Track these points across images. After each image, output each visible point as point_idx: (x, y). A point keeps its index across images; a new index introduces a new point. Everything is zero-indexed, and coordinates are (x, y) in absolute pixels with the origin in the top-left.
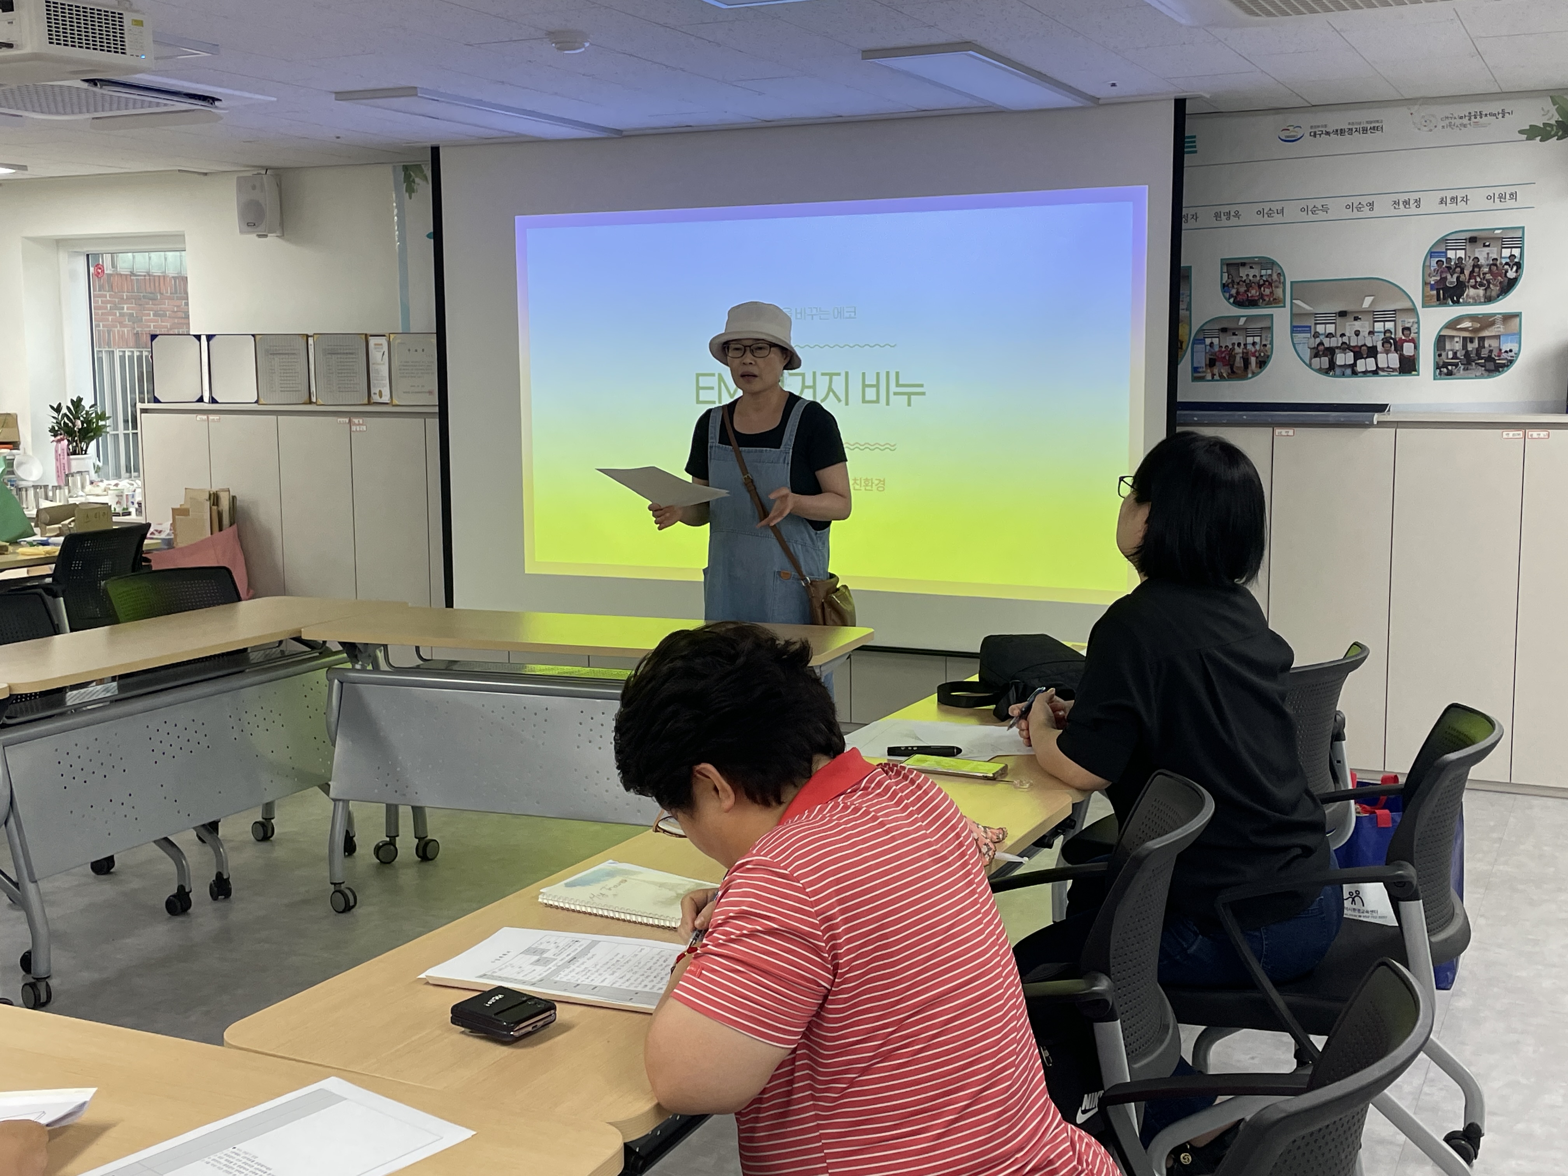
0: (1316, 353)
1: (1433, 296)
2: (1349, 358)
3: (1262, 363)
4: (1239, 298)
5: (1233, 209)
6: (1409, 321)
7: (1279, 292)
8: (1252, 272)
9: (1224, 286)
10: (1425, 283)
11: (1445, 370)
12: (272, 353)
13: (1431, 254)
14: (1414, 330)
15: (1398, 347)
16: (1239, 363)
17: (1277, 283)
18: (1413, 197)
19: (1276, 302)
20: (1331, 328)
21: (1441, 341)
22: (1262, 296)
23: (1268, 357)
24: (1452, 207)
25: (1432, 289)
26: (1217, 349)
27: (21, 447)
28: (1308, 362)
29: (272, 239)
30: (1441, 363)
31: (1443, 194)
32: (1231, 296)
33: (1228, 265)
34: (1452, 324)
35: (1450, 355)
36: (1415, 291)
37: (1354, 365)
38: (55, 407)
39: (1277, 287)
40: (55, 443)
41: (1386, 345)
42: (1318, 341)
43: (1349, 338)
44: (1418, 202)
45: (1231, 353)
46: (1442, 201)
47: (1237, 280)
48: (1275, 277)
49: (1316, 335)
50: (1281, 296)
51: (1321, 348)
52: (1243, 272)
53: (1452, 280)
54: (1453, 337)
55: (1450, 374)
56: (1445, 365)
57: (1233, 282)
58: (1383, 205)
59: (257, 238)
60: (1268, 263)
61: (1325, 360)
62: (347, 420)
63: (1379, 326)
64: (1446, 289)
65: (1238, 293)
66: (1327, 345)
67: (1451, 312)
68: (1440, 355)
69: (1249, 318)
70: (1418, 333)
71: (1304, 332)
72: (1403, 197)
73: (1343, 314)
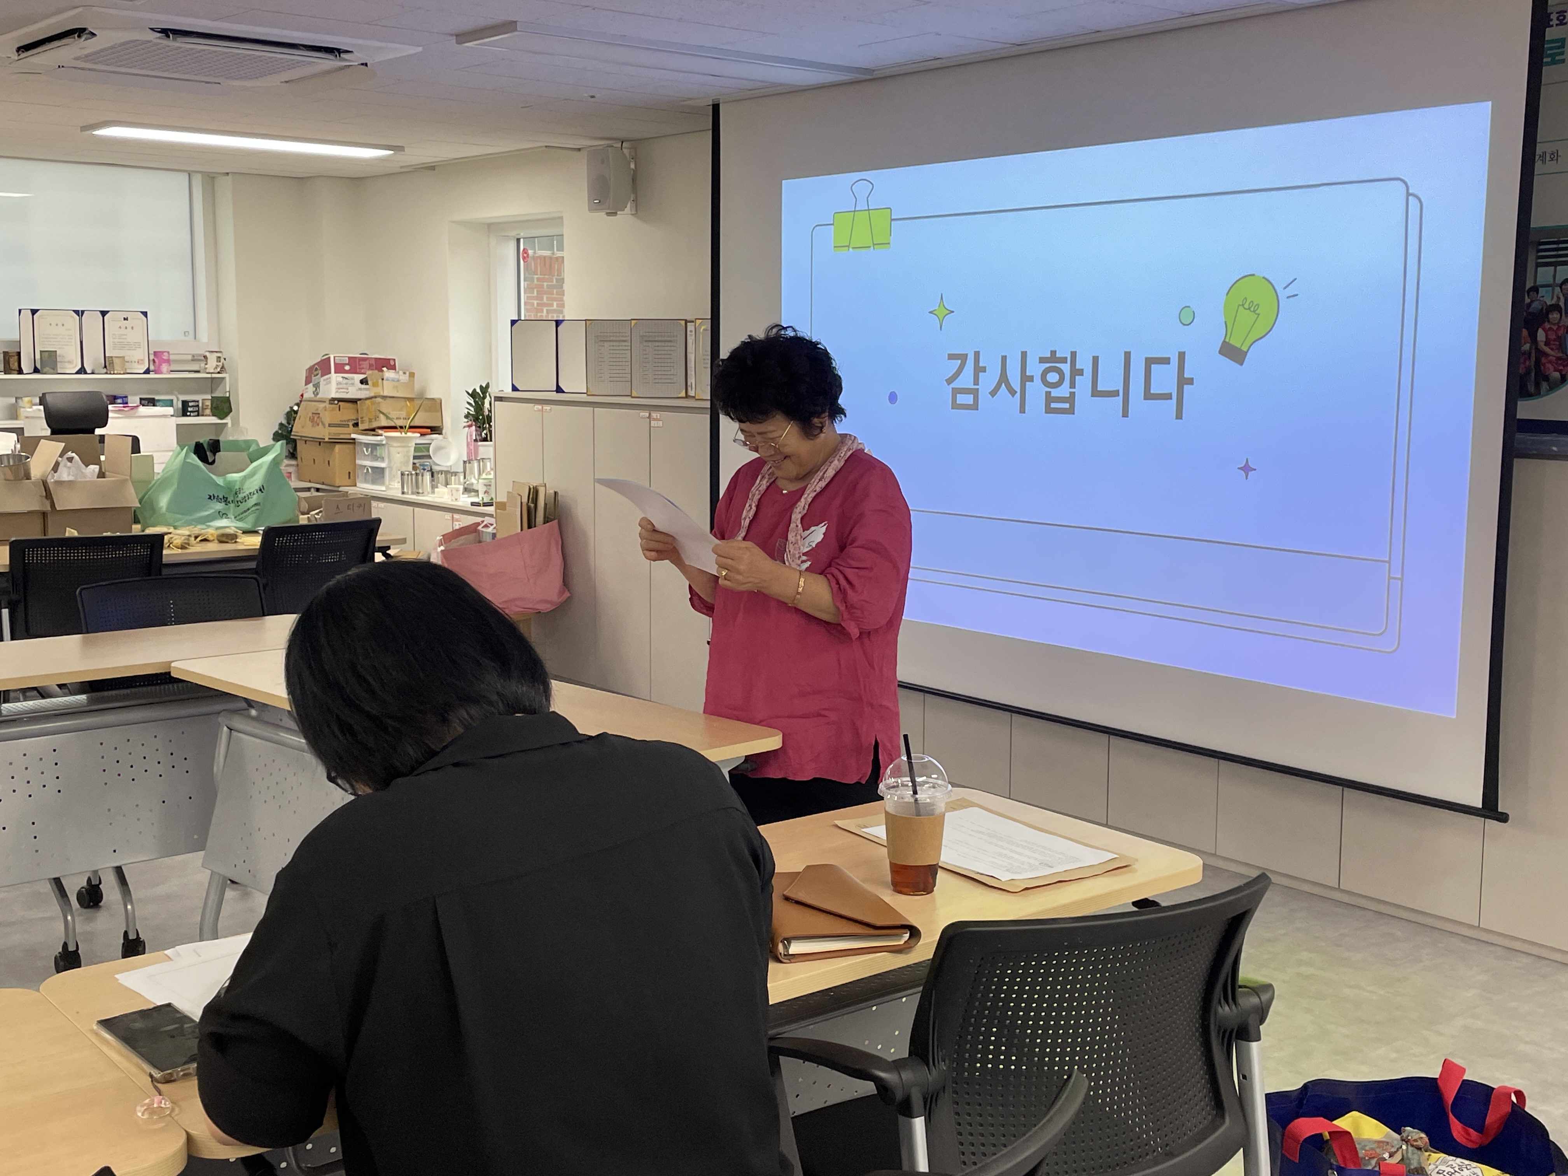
12: (602, 339)
27: (444, 432)
29: (625, 217)
38: (470, 392)
40: (467, 429)
62: (647, 415)
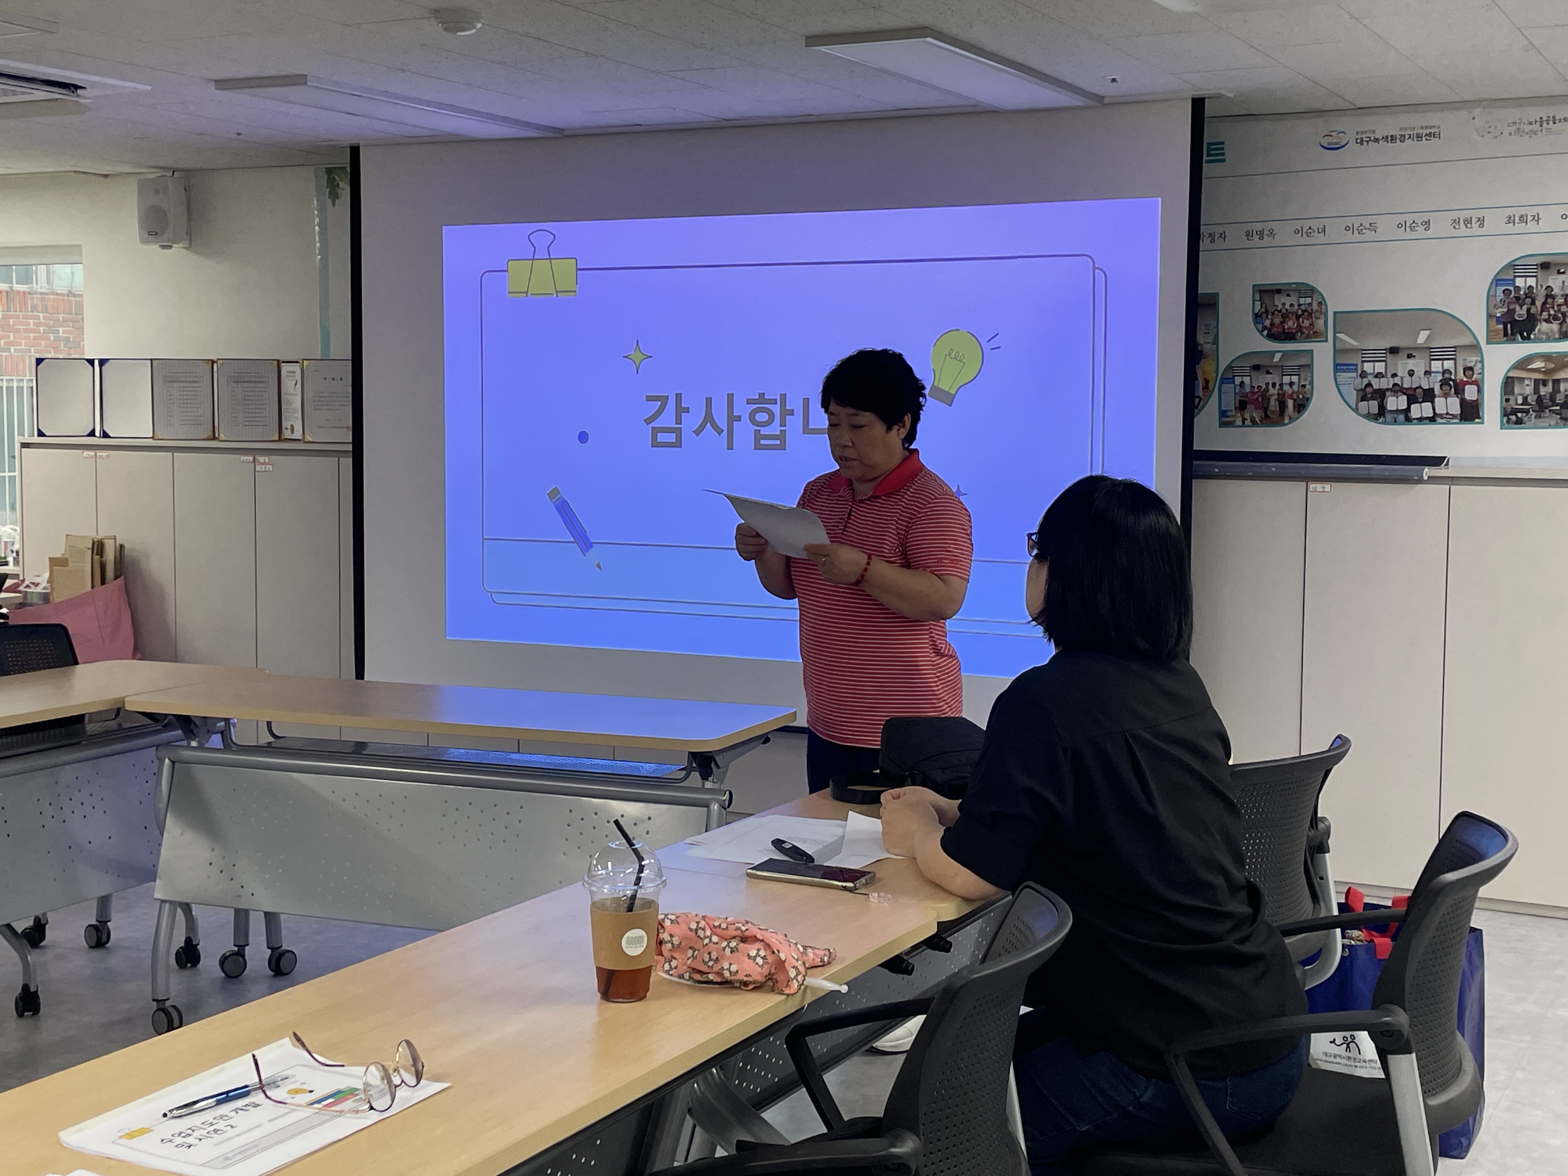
0: (1365, 395)
1: (1500, 330)
2: (1401, 402)
3: (1301, 407)
4: (1275, 330)
5: (1267, 226)
6: (1472, 360)
7: (1320, 323)
8: (1288, 301)
9: (1257, 316)
10: (1490, 316)
11: (1514, 418)
12: (170, 381)
13: (1497, 281)
14: (1477, 369)
15: (1459, 389)
16: (1274, 404)
17: (1318, 314)
18: (1475, 214)
19: (1316, 335)
20: (1380, 367)
21: (1508, 384)
22: (1300, 328)
23: (1308, 399)
24: (1519, 227)
25: (1498, 322)
26: (1248, 390)
28: (1354, 406)
29: (178, 250)
30: (1509, 410)
31: (1510, 212)
32: (1265, 328)
33: (1261, 291)
34: (1522, 364)
35: (1520, 401)
36: (1479, 326)
37: (1408, 409)
39: (1319, 318)
41: (1446, 388)
42: (1365, 381)
43: (1402, 378)
44: (1481, 221)
45: (1264, 394)
46: (1510, 220)
47: (1271, 309)
48: (1315, 307)
49: (1363, 375)
50: (1323, 329)
51: (1369, 390)
52: (1280, 301)
53: (1521, 312)
54: (1524, 379)
55: (1519, 422)
56: (1514, 412)
57: (1267, 312)
58: (1441, 225)
59: (160, 249)
60: (1309, 291)
61: (1374, 406)
62: (251, 459)
63: (1436, 366)
64: (1514, 323)
65: (1272, 324)
66: (1376, 387)
67: (1520, 350)
68: (1507, 400)
69: (1285, 353)
70: (1482, 373)
71: (1349, 371)
72: (1464, 215)
73: (1394, 351)
